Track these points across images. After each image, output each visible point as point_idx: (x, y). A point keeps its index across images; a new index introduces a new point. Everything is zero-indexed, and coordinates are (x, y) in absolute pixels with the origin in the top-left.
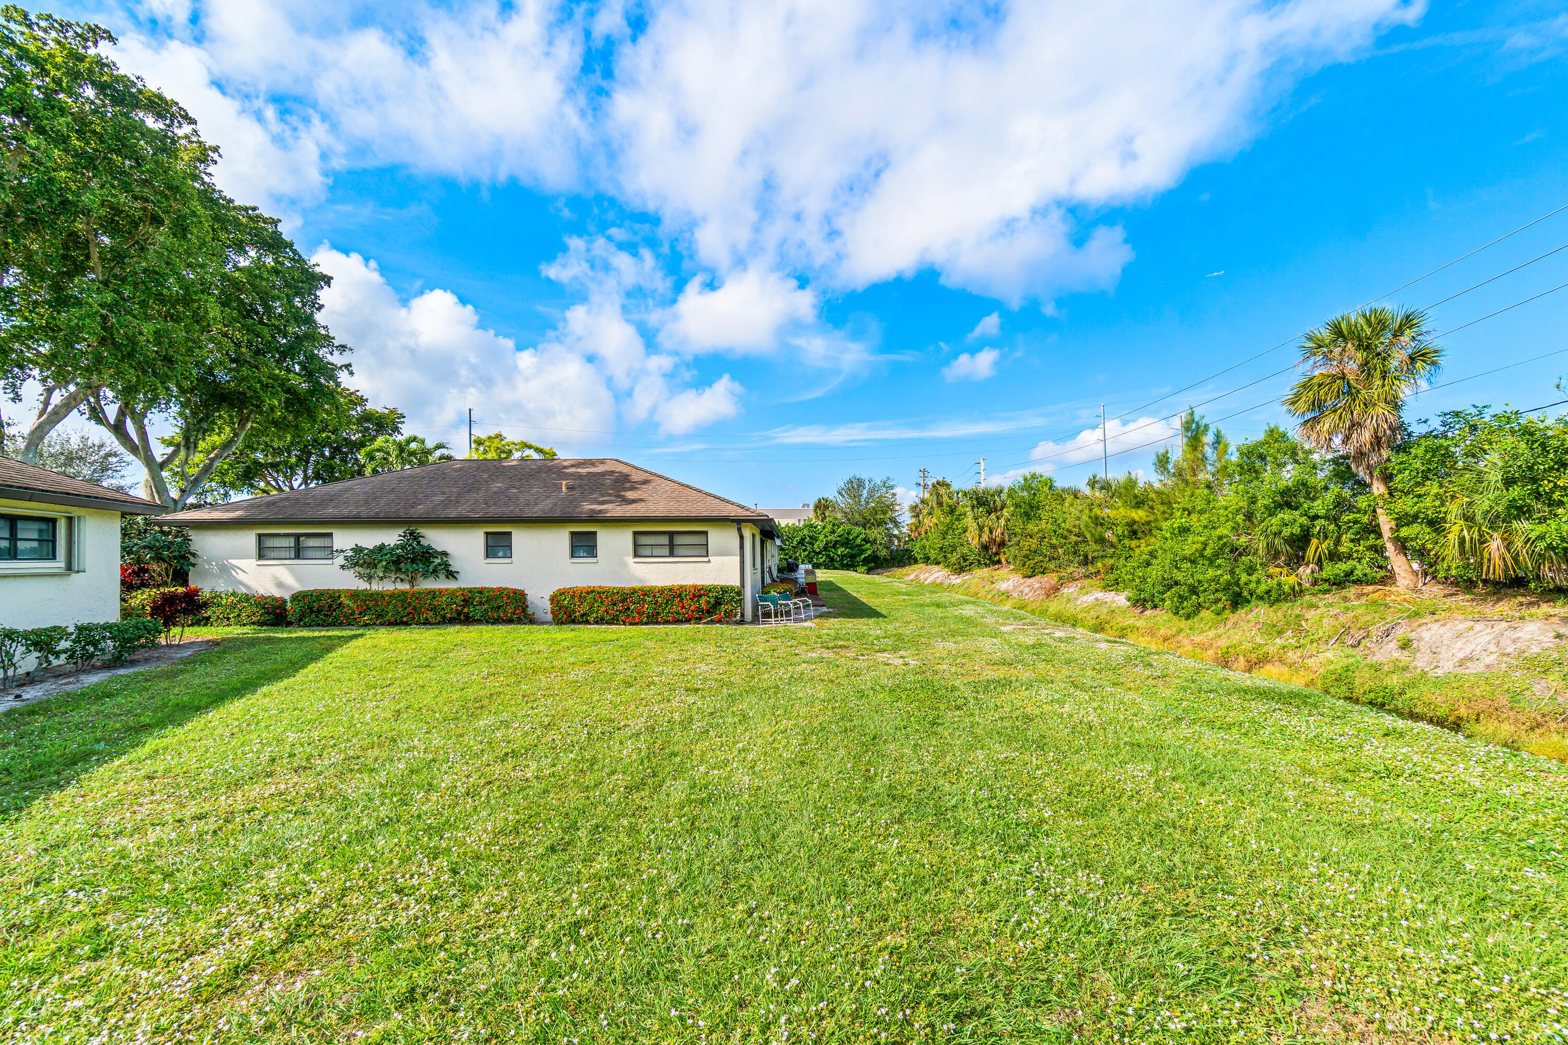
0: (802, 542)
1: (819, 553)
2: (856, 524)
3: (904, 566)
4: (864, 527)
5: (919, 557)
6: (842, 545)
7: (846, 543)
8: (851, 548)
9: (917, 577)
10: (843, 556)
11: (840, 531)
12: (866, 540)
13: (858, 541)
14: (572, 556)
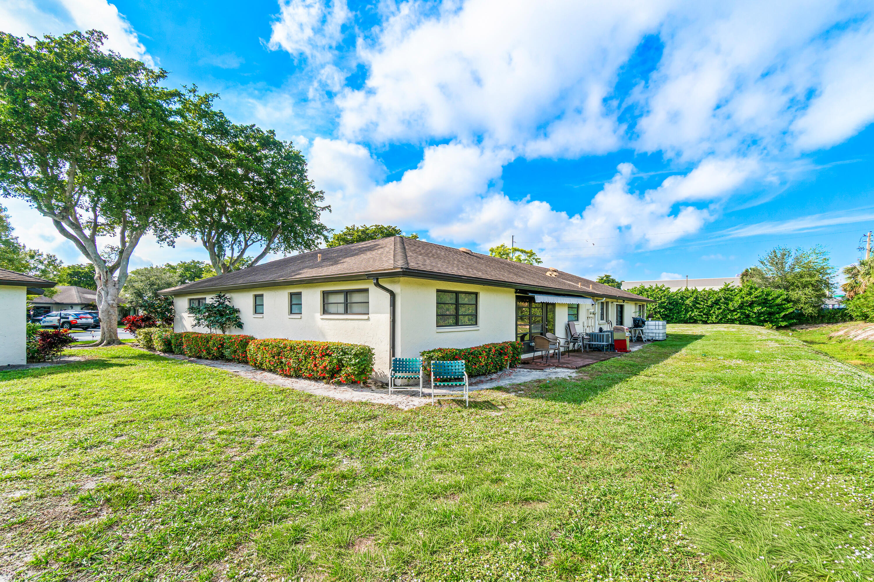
0: (716, 302)
1: (734, 311)
2: (778, 287)
3: (837, 322)
4: (787, 289)
5: (854, 315)
6: (759, 305)
7: (765, 302)
8: (770, 307)
9: (847, 333)
10: (760, 314)
11: (757, 293)
12: (788, 300)
13: (778, 301)
14: (291, 313)
